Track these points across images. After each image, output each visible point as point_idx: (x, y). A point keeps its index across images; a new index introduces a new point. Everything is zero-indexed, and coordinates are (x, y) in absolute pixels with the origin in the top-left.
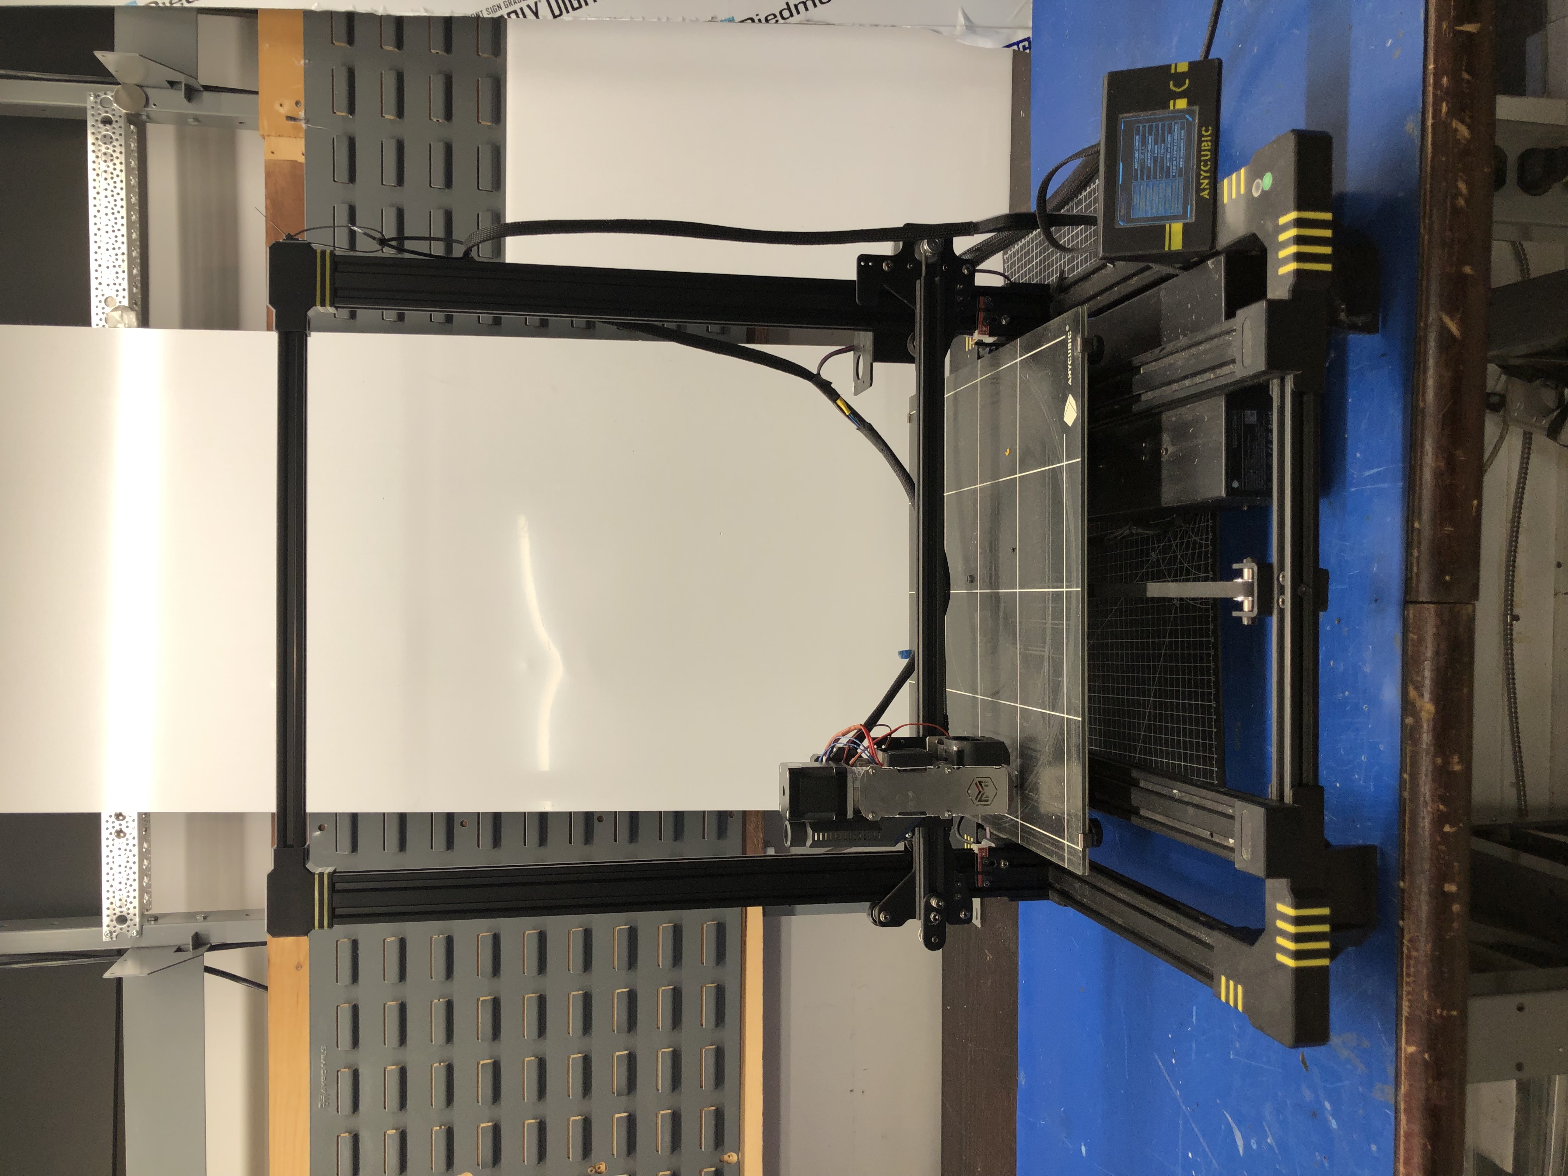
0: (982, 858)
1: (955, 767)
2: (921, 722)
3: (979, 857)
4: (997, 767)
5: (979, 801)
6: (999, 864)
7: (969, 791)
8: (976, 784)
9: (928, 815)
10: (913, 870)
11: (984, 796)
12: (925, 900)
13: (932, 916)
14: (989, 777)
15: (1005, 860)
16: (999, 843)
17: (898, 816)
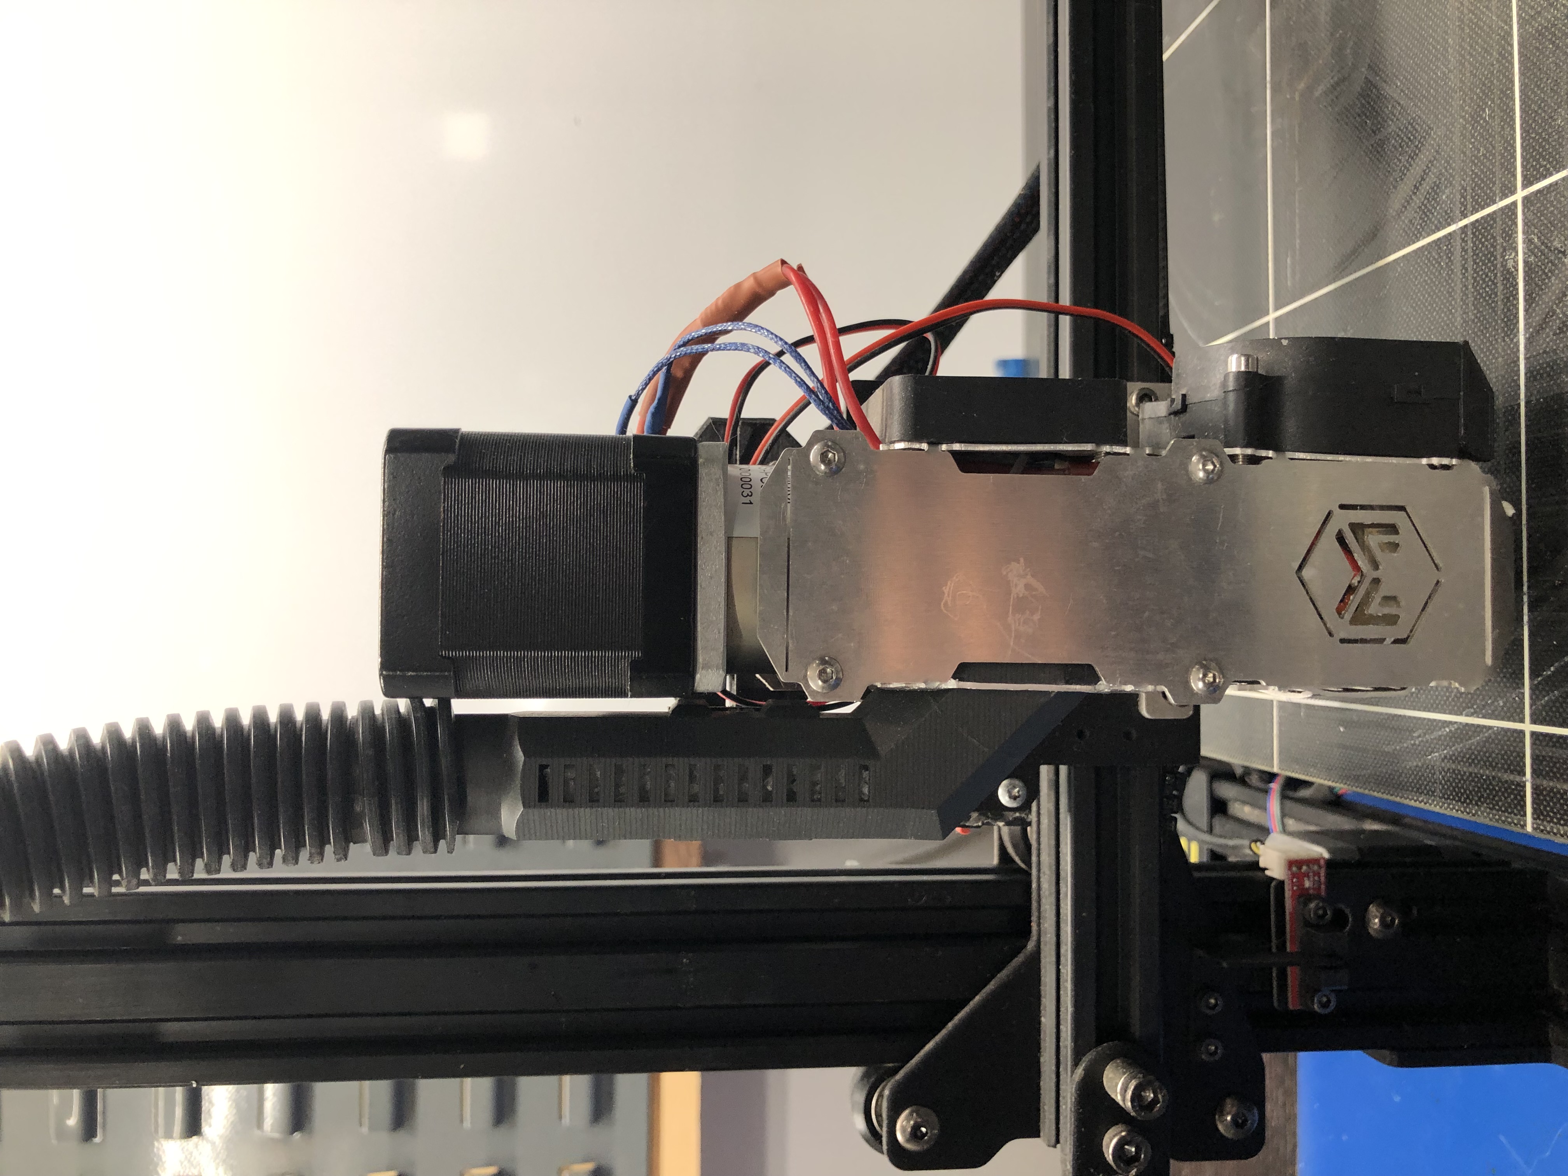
0: (1304, 897)
1: (1237, 451)
2: (1066, 299)
3: (1288, 894)
4: (1435, 461)
5: (1354, 621)
6: (1362, 920)
7: (1306, 573)
8: (1341, 539)
9: (1103, 687)
10: (1031, 945)
11: (1377, 598)
12: (1080, 1071)
13: (1110, 1143)
14: (1402, 508)
15: (1386, 902)
16: (1340, 844)
17: (952, 684)
